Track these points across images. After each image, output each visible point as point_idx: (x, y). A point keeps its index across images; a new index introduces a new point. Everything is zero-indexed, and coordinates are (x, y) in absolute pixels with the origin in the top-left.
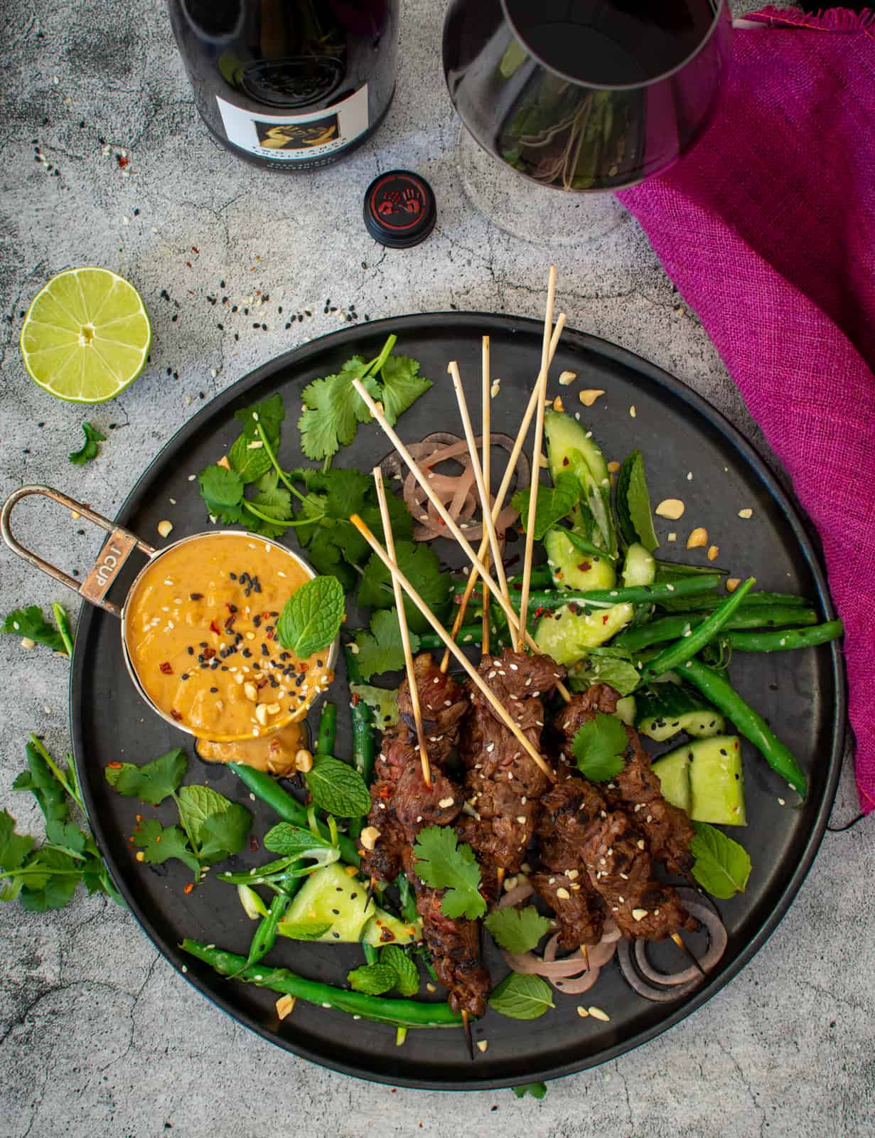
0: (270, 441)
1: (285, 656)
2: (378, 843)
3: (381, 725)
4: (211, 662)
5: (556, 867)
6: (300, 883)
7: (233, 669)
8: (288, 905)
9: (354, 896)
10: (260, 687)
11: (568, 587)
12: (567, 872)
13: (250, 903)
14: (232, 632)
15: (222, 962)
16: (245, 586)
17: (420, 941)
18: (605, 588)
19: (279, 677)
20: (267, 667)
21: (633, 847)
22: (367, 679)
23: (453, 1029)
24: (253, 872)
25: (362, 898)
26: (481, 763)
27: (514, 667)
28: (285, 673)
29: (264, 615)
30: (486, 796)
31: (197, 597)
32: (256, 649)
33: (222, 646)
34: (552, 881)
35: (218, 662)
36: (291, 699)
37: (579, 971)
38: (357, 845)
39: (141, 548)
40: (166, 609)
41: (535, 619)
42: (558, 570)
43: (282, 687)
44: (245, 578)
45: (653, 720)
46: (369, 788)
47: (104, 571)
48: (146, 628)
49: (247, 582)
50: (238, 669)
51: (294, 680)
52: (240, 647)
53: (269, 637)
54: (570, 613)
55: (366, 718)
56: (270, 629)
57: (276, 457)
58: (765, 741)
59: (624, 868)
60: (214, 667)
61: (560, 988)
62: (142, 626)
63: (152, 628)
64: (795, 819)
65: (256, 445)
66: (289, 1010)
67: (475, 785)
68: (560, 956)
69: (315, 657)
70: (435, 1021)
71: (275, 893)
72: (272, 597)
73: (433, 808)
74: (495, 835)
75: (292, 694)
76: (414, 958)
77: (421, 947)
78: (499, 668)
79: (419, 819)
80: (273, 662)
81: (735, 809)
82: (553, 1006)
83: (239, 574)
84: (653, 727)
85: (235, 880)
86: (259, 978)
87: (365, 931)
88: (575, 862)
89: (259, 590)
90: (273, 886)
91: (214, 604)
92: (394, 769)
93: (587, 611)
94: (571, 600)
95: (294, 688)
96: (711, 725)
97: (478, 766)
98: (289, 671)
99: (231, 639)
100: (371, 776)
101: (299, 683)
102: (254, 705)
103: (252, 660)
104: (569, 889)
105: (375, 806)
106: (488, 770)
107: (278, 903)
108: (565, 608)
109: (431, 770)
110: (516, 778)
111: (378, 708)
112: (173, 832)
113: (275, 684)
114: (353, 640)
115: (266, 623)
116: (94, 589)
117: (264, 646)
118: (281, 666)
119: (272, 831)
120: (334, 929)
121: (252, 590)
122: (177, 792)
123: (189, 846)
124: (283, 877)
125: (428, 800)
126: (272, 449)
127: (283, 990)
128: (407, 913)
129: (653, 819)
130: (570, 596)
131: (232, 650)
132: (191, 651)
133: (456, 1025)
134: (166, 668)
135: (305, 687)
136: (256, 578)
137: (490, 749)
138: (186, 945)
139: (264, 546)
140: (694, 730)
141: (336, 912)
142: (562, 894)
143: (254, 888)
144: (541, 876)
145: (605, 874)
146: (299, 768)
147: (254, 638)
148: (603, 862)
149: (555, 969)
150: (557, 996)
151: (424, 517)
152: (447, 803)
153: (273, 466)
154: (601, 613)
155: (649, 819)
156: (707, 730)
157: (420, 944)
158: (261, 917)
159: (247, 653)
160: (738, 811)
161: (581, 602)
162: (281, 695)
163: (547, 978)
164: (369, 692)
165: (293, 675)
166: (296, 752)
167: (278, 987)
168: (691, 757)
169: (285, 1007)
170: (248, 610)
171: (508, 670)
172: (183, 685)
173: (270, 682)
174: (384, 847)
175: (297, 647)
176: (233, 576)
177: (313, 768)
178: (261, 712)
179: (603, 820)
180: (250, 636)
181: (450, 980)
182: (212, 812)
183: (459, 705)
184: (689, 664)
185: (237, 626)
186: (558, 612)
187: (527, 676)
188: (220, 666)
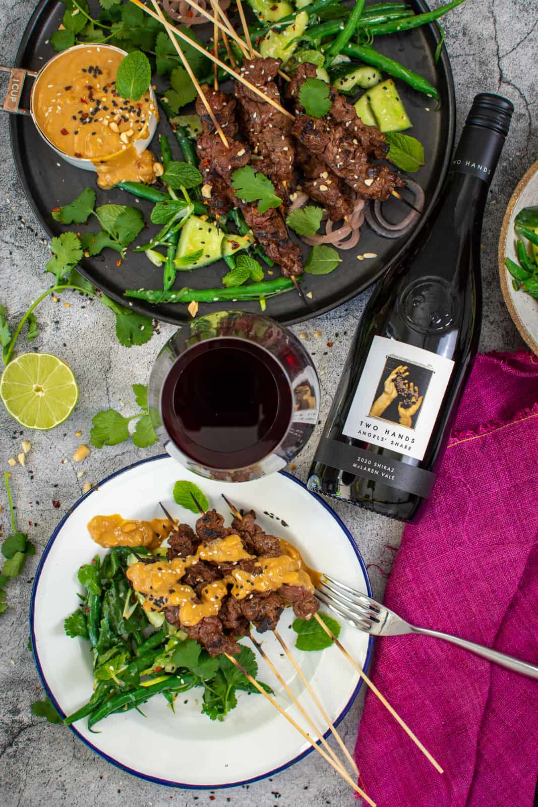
0: (83, 9)
1: (126, 103)
2: (212, 193)
3: (193, 135)
4: (88, 120)
5: (315, 174)
6: (178, 235)
7: (101, 119)
8: (176, 251)
9: (210, 230)
10: (118, 125)
11: (269, 22)
12: (322, 175)
13: (155, 258)
14: (94, 100)
15: (150, 296)
16: (93, 73)
17: (255, 243)
18: (289, 14)
19: (127, 115)
20: (119, 112)
21: (351, 145)
22: (177, 113)
23: (290, 291)
24: (151, 241)
25: (215, 230)
26: (253, 128)
27: (252, 67)
28: (130, 112)
29: (109, 85)
30: (262, 143)
31: (68, 88)
32: (110, 105)
33: (91, 110)
34: (315, 184)
35: (91, 119)
36: (137, 125)
37: (348, 234)
38: (202, 199)
39: (30, 74)
40: (54, 101)
41: (256, 45)
42: (260, 14)
43: (130, 120)
44: (91, 69)
45: (340, 80)
46: (198, 168)
47: (14, 93)
48: (47, 114)
49: (93, 71)
50: (104, 119)
51: (136, 114)
52: (101, 107)
53: (114, 96)
54: (275, 34)
55: (184, 134)
56: (113, 92)
57: (89, 14)
58: (405, 73)
59: (350, 157)
60: (90, 122)
61: (340, 247)
62: (44, 115)
63: (50, 113)
64: (438, 116)
65: (76, 12)
66: (196, 309)
67: (254, 140)
68: (334, 228)
69: (143, 98)
70: (278, 288)
71: (166, 247)
72: (109, 74)
73: (234, 158)
74: (274, 163)
75: (137, 121)
76: (256, 257)
77: (256, 247)
78: (244, 71)
79: (230, 167)
80: (121, 108)
81: (403, 117)
82: (341, 261)
83: (87, 68)
84: (342, 83)
85: (142, 249)
86: (173, 296)
87: (223, 250)
88: (323, 167)
89: (100, 73)
90: (165, 244)
91: (79, 89)
92: (207, 151)
93: (284, 28)
94: (272, 27)
95: (137, 118)
96: (374, 77)
97: (252, 130)
98: (131, 110)
99: (94, 104)
100: (197, 162)
101: (139, 114)
102: (118, 135)
103: (109, 111)
104: (327, 185)
105: (204, 173)
106: (258, 128)
107: (170, 252)
108: (270, 32)
109: (227, 140)
110: (274, 126)
111: (189, 126)
112: (101, 234)
113: (126, 120)
114: (163, 96)
115: (110, 90)
116: (12, 104)
117: (113, 102)
118: (126, 109)
119: (153, 211)
120: (205, 253)
121: (97, 74)
122: (94, 210)
123: (112, 238)
124: (168, 235)
125: (230, 155)
126: (86, 12)
127: (189, 299)
128: (243, 230)
129: (359, 128)
130: (271, 25)
131: (97, 110)
132: (74, 118)
133: (290, 289)
134: (64, 132)
135: (143, 116)
136: (97, 67)
137: (255, 116)
138: (128, 293)
139: (96, 48)
140: (365, 83)
141: (203, 243)
142: (323, 188)
143: (155, 249)
144: (308, 184)
145: (341, 163)
146: (157, 175)
147: (106, 99)
148: (338, 157)
149: (335, 237)
150: (341, 253)
151: (180, 17)
152: (241, 153)
153: (89, 20)
154: (291, 27)
155: (356, 129)
156: (373, 81)
157: (255, 245)
158: (164, 264)
159: (105, 108)
160: (405, 118)
161: (278, 26)
162: (132, 125)
163: (331, 244)
164: (181, 119)
165: (134, 112)
166: (152, 166)
167: (186, 299)
168: (369, 98)
169: (194, 308)
170: (98, 86)
171: (250, 70)
172: (76, 137)
173: (123, 120)
174: (216, 194)
175: (131, 95)
176: (84, 71)
177: (165, 171)
178: (124, 137)
179: (329, 132)
180: (104, 99)
181: (278, 256)
182: (117, 215)
183: (231, 103)
184: (350, 46)
185: (95, 97)
186: (267, 36)
187: (261, 70)
188: (93, 121)
